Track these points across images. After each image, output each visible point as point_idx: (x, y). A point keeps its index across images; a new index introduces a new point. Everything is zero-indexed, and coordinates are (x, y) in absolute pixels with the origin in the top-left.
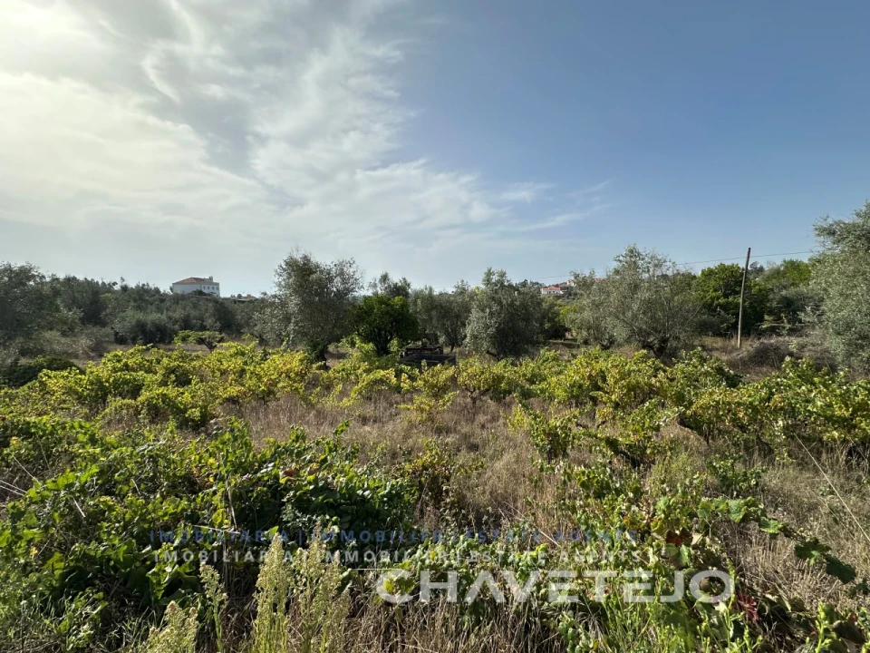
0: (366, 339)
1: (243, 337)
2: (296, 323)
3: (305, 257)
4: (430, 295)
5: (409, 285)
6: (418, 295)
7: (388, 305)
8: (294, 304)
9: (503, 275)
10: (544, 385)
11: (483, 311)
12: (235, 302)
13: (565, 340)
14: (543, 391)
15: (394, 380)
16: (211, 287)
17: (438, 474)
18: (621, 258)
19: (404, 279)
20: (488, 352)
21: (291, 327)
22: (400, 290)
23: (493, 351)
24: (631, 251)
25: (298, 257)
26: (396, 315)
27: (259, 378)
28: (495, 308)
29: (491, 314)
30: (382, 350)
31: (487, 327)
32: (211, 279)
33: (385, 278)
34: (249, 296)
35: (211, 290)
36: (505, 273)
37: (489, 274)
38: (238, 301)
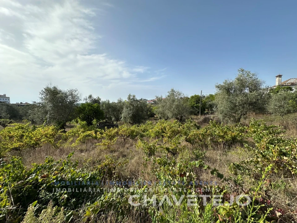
0: (83, 120)
1: (23, 121)
2: (50, 114)
3: (55, 88)
4: (109, 103)
5: (100, 99)
6: (104, 103)
7: (92, 107)
8: (49, 106)
9: (134, 96)
10: (147, 132)
11: (127, 108)
12: (19, 106)
13: (154, 118)
14: (147, 134)
15: (94, 135)
16: (5, 99)
17: (111, 167)
18: (170, 92)
19: (98, 97)
20: (130, 123)
21: (48, 115)
22: (97, 101)
23: (131, 122)
24: (172, 90)
25: (51, 87)
26: (95, 110)
27: (31, 138)
28: (132, 107)
29: (130, 110)
30: (90, 123)
31: (129, 114)
32: (5, 95)
33: (90, 97)
34: (26, 103)
35: (5, 100)
36: (135, 96)
37: (130, 96)
38: (20, 105)
